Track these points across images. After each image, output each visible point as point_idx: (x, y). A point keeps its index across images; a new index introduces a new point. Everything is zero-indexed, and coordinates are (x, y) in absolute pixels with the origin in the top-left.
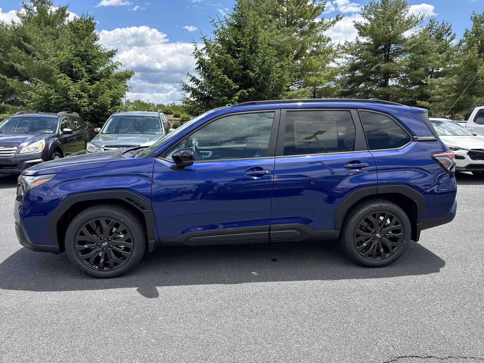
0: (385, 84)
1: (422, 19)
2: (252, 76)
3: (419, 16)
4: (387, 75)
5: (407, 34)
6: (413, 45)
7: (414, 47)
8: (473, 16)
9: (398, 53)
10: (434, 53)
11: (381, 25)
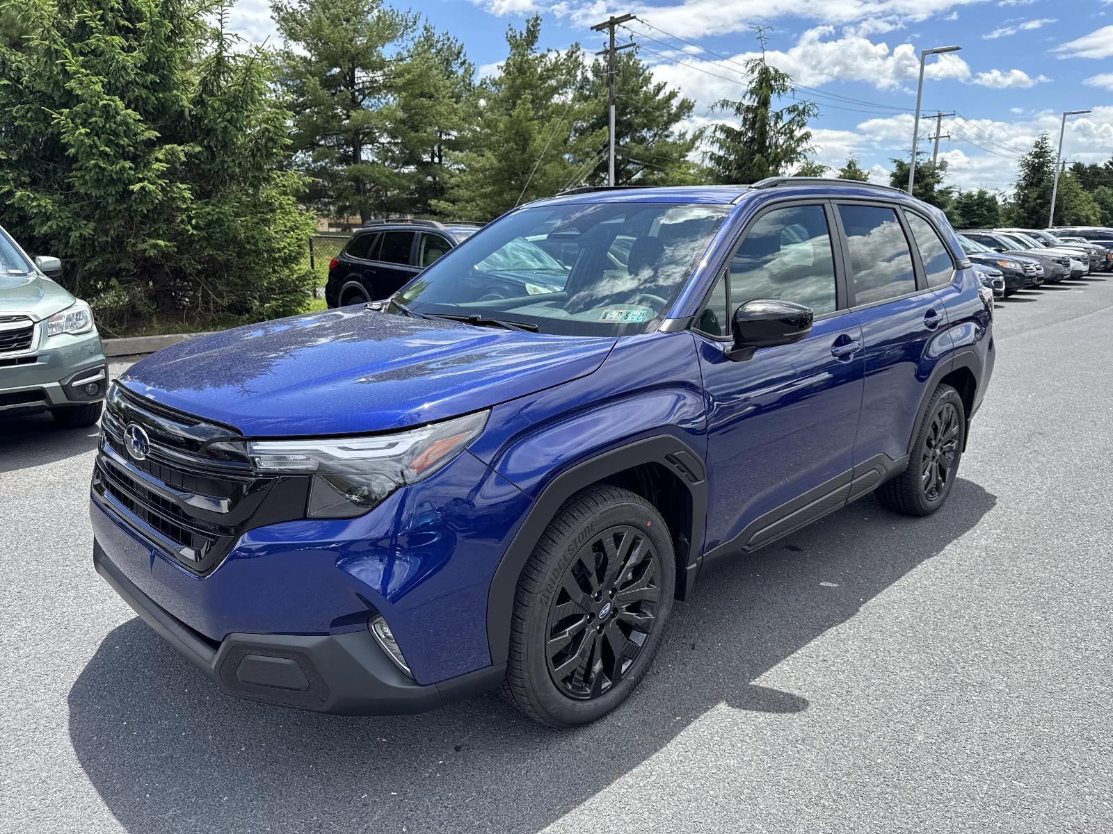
0: (356, 157)
1: (415, 22)
2: (187, 109)
3: (410, 15)
4: (358, 137)
5: (388, 51)
6: (408, 76)
7: (409, 80)
8: (510, 33)
9: (373, 89)
10: (447, 101)
11: (340, 20)
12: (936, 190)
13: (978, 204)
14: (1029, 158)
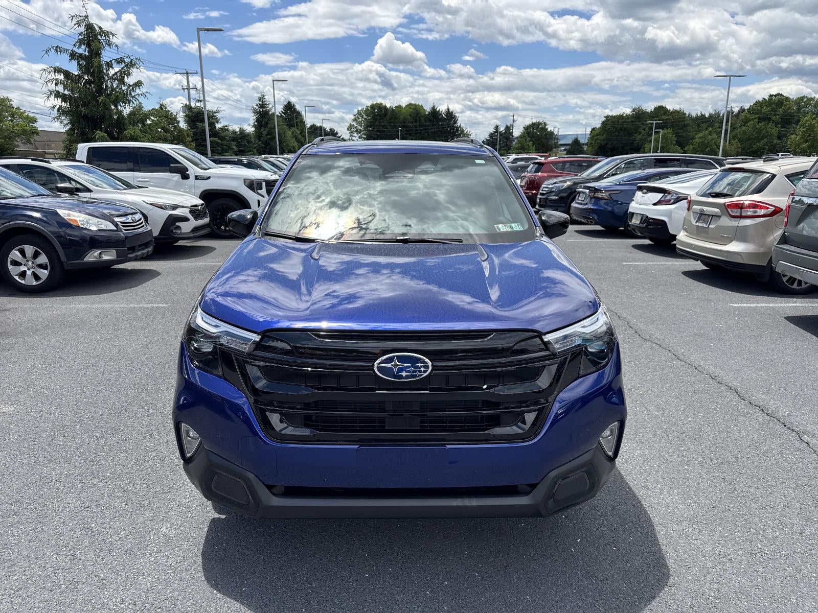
12: (217, 128)
13: (241, 138)
14: (257, 108)
